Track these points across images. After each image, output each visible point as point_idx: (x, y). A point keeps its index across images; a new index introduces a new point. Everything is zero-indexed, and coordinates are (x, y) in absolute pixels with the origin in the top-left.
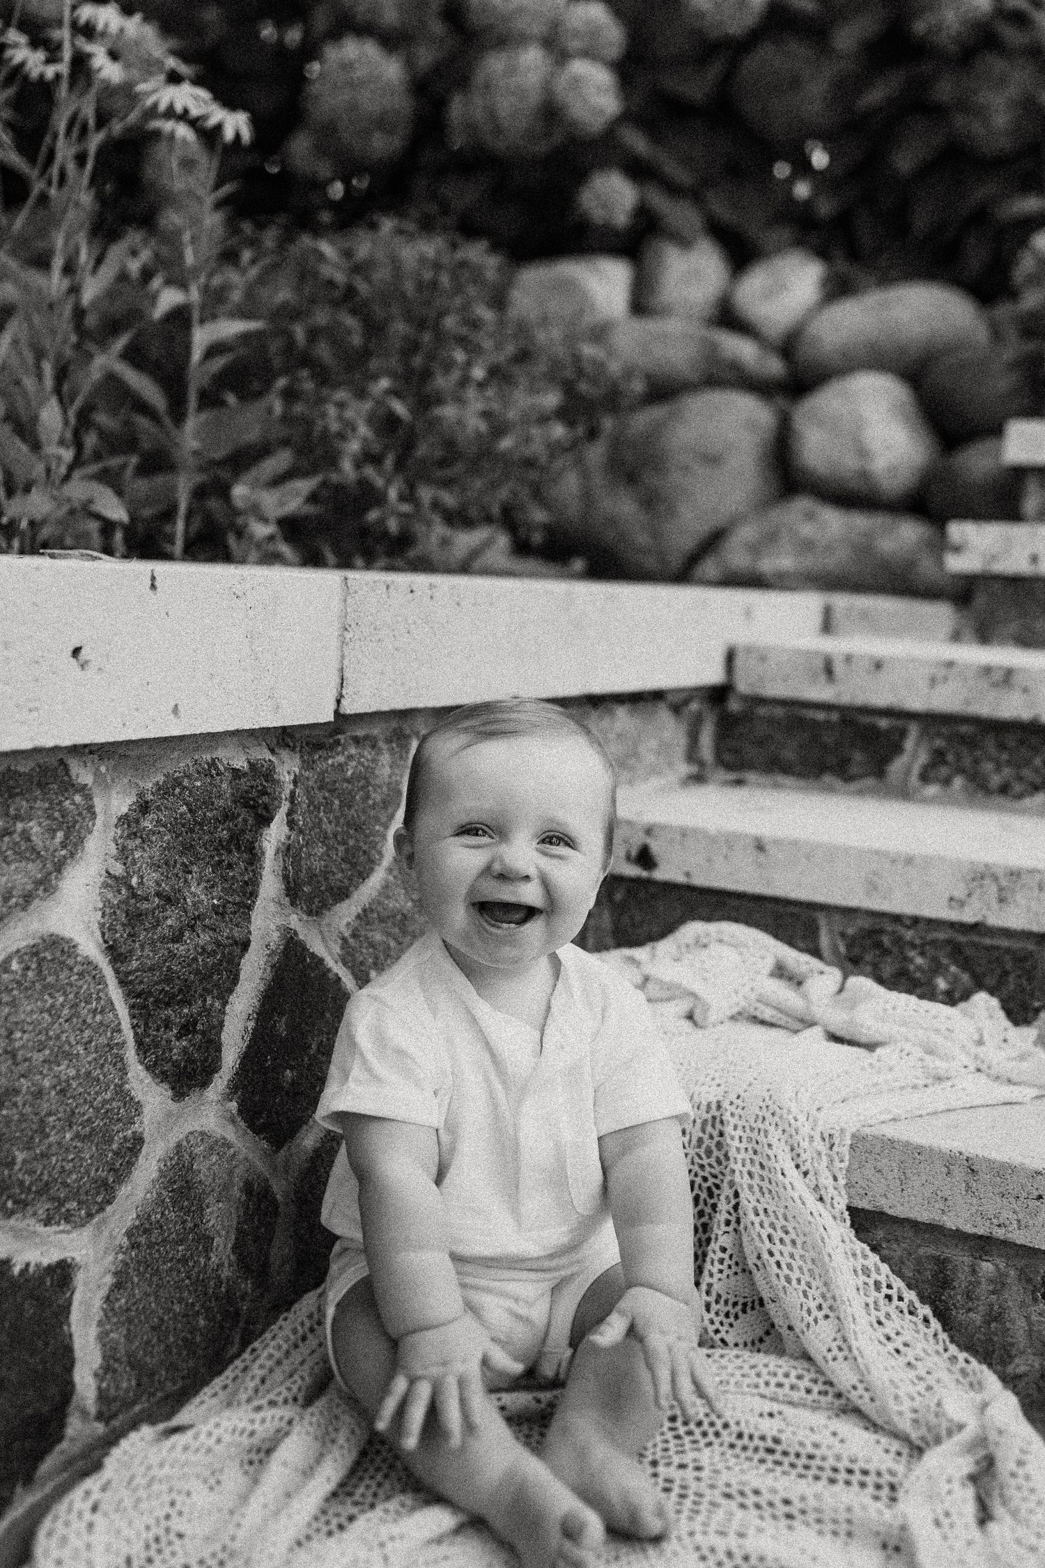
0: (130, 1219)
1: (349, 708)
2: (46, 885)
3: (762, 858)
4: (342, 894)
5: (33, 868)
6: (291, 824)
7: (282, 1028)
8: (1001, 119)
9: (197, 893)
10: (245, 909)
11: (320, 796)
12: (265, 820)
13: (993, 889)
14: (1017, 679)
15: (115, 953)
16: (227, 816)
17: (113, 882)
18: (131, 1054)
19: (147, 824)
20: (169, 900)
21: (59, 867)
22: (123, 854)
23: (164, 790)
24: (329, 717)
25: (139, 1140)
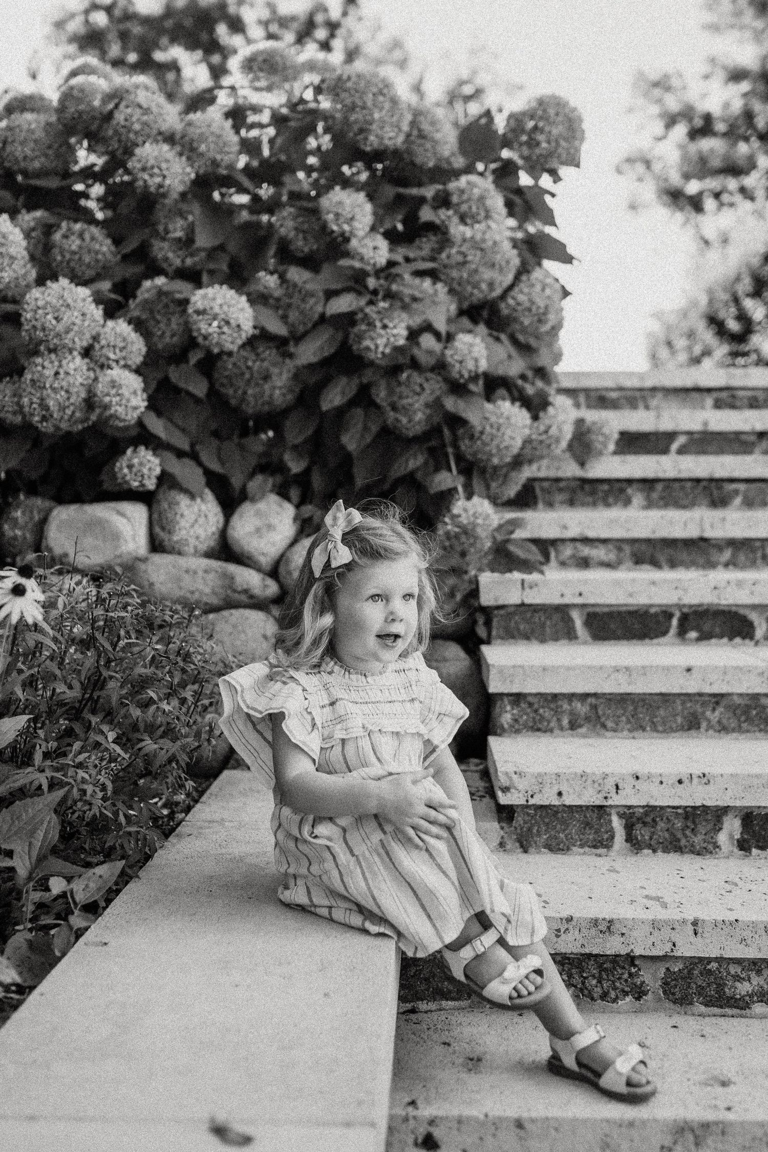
3: (522, 1133)
8: (419, 416)
13: (691, 1137)
14: (616, 927)
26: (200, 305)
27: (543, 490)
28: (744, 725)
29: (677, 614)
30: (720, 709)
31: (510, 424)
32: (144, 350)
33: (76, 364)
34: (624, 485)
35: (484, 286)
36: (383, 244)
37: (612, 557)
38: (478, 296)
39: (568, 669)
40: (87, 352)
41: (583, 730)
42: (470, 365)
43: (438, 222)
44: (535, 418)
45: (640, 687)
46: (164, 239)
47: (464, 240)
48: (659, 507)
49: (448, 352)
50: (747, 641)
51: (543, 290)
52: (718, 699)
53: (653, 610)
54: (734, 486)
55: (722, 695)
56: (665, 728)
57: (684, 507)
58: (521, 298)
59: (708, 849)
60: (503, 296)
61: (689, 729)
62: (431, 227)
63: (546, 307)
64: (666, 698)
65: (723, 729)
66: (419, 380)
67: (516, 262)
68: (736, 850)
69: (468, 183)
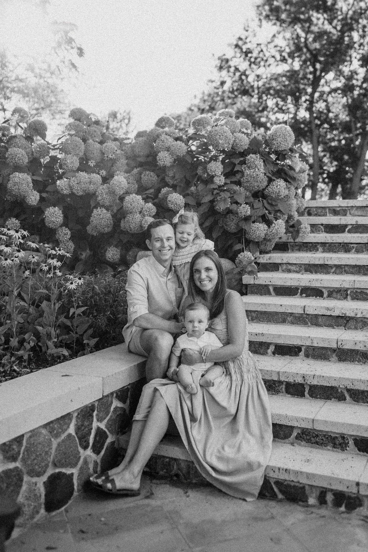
0: (80, 466)
1: (104, 395)
2: (68, 427)
4: (105, 419)
5: (67, 426)
6: (97, 411)
7: (98, 438)
8: (233, 227)
9: (86, 423)
10: (92, 424)
11: (101, 406)
12: (94, 411)
15: (76, 434)
16: (89, 412)
17: (76, 425)
18: (79, 446)
19: (79, 416)
20: (82, 425)
21: (69, 425)
22: (77, 421)
23: (81, 411)
24: (101, 397)
25: (80, 457)
26: (169, 199)
27: (290, 245)
28: (299, 323)
29: (300, 289)
30: (292, 317)
31: (258, 230)
32: (156, 211)
33: (138, 216)
34: (317, 244)
35: (256, 187)
36: (223, 178)
37: (298, 269)
38: (256, 189)
39: (249, 303)
40: (140, 212)
41: (255, 321)
42: (243, 214)
43: (240, 170)
44: (269, 227)
45: (269, 309)
46: (168, 176)
47: (248, 175)
48: (327, 252)
49: (238, 210)
50: (321, 298)
51: (277, 187)
52: (291, 314)
53: (292, 287)
54: (352, 245)
55: (293, 313)
56: (277, 322)
57: (335, 252)
58: (270, 189)
59: (265, 353)
60: (265, 189)
61: (283, 322)
62: (238, 171)
63: (279, 191)
64: (277, 313)
65: (292, 323)
66: (232, 217)
67: (266, 179)
68: (272, 354)
69: (251, 157)
